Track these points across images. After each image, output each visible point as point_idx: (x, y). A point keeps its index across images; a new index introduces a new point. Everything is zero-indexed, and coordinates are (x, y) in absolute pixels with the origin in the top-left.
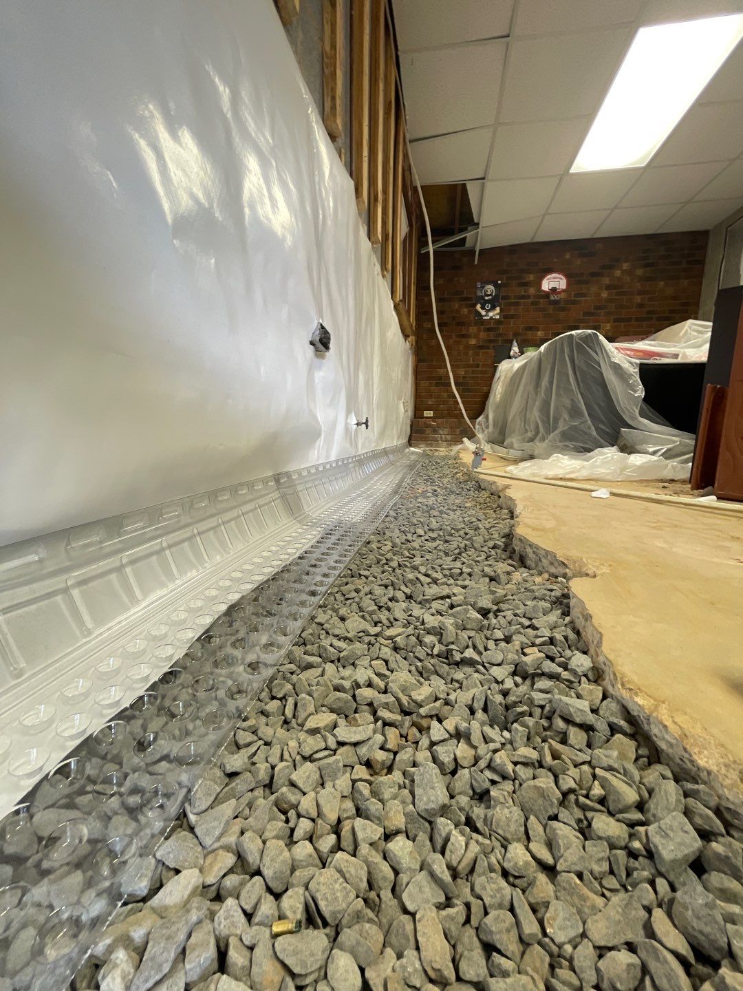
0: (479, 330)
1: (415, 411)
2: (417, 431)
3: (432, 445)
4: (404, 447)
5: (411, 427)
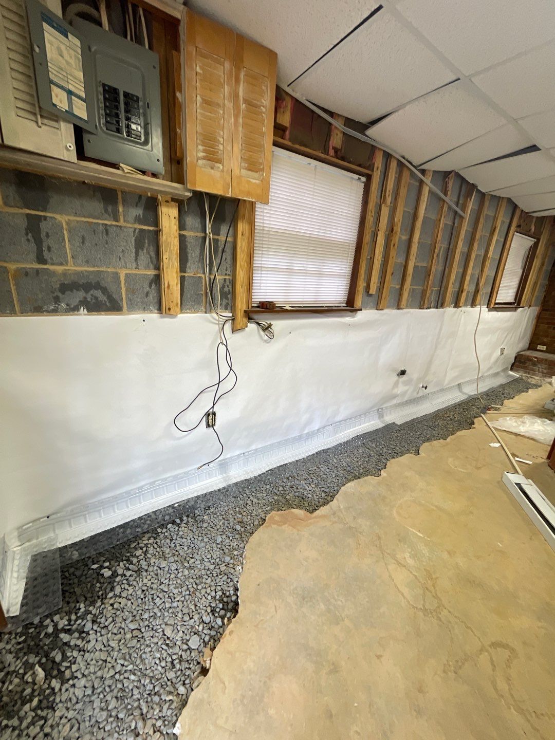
1: (530, 344)
2: (520, 362)
3: (529, 373)
4: (496, 374)
5: (516, 358)
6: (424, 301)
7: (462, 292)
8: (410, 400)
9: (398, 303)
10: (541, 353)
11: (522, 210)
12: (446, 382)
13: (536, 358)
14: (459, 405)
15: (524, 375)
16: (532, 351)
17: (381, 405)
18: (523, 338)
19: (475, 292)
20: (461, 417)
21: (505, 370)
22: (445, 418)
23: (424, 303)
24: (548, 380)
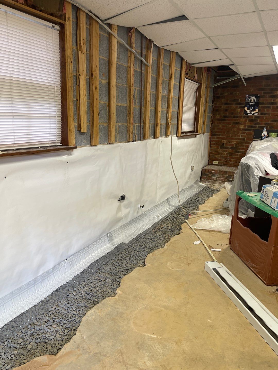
0: (246, 121)
1: (208, 160)
2: (205, 175)
3: (211, 182)
4: (191, 187)
5: (202, 172)
6: (130, 135)
7: (157, 126)
8: (133, 220)
9: (109, 139)
10: (216, 166)
11: (187, 62)
12: (158, 200)
13: (213, 170)
14: (169, 216)
15: (209, 184)
16: (211, 166)
17: (110, 230)
18: (204, 157)
19: (166, 125)
20: (173, 225)
21: (196, 182)
22: (161, 229)
23: (130, 137)
24: (223, 185)
